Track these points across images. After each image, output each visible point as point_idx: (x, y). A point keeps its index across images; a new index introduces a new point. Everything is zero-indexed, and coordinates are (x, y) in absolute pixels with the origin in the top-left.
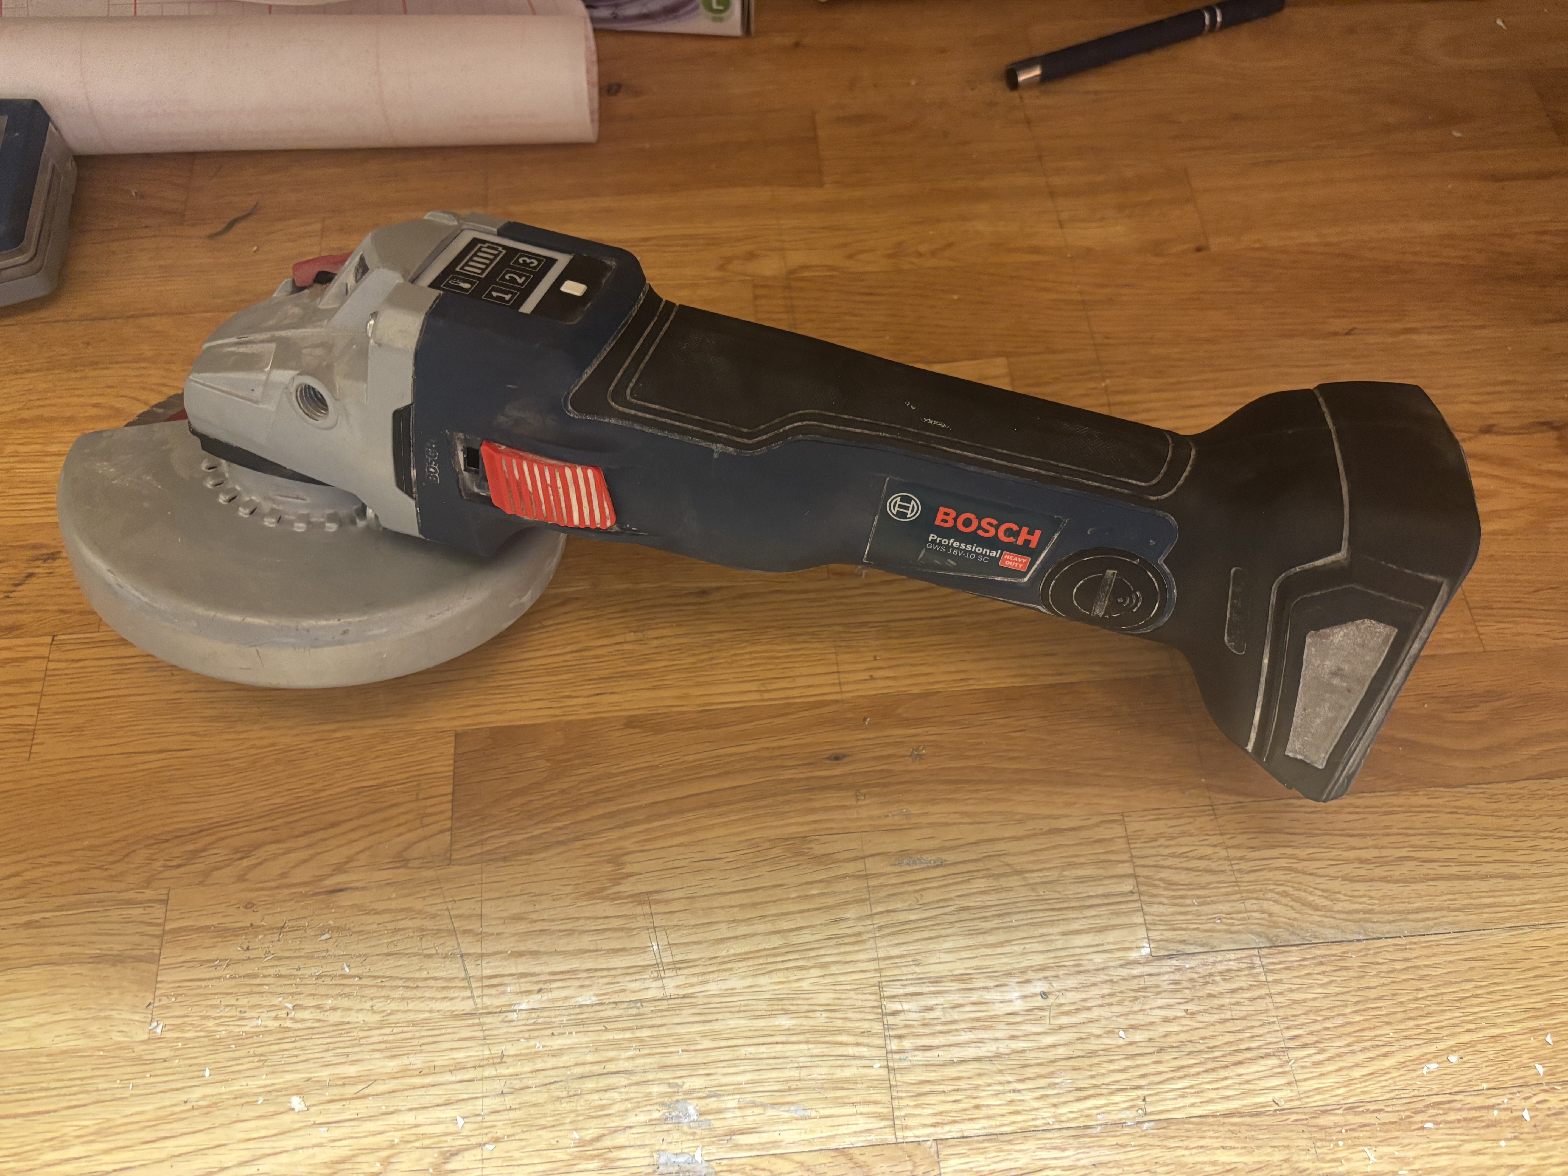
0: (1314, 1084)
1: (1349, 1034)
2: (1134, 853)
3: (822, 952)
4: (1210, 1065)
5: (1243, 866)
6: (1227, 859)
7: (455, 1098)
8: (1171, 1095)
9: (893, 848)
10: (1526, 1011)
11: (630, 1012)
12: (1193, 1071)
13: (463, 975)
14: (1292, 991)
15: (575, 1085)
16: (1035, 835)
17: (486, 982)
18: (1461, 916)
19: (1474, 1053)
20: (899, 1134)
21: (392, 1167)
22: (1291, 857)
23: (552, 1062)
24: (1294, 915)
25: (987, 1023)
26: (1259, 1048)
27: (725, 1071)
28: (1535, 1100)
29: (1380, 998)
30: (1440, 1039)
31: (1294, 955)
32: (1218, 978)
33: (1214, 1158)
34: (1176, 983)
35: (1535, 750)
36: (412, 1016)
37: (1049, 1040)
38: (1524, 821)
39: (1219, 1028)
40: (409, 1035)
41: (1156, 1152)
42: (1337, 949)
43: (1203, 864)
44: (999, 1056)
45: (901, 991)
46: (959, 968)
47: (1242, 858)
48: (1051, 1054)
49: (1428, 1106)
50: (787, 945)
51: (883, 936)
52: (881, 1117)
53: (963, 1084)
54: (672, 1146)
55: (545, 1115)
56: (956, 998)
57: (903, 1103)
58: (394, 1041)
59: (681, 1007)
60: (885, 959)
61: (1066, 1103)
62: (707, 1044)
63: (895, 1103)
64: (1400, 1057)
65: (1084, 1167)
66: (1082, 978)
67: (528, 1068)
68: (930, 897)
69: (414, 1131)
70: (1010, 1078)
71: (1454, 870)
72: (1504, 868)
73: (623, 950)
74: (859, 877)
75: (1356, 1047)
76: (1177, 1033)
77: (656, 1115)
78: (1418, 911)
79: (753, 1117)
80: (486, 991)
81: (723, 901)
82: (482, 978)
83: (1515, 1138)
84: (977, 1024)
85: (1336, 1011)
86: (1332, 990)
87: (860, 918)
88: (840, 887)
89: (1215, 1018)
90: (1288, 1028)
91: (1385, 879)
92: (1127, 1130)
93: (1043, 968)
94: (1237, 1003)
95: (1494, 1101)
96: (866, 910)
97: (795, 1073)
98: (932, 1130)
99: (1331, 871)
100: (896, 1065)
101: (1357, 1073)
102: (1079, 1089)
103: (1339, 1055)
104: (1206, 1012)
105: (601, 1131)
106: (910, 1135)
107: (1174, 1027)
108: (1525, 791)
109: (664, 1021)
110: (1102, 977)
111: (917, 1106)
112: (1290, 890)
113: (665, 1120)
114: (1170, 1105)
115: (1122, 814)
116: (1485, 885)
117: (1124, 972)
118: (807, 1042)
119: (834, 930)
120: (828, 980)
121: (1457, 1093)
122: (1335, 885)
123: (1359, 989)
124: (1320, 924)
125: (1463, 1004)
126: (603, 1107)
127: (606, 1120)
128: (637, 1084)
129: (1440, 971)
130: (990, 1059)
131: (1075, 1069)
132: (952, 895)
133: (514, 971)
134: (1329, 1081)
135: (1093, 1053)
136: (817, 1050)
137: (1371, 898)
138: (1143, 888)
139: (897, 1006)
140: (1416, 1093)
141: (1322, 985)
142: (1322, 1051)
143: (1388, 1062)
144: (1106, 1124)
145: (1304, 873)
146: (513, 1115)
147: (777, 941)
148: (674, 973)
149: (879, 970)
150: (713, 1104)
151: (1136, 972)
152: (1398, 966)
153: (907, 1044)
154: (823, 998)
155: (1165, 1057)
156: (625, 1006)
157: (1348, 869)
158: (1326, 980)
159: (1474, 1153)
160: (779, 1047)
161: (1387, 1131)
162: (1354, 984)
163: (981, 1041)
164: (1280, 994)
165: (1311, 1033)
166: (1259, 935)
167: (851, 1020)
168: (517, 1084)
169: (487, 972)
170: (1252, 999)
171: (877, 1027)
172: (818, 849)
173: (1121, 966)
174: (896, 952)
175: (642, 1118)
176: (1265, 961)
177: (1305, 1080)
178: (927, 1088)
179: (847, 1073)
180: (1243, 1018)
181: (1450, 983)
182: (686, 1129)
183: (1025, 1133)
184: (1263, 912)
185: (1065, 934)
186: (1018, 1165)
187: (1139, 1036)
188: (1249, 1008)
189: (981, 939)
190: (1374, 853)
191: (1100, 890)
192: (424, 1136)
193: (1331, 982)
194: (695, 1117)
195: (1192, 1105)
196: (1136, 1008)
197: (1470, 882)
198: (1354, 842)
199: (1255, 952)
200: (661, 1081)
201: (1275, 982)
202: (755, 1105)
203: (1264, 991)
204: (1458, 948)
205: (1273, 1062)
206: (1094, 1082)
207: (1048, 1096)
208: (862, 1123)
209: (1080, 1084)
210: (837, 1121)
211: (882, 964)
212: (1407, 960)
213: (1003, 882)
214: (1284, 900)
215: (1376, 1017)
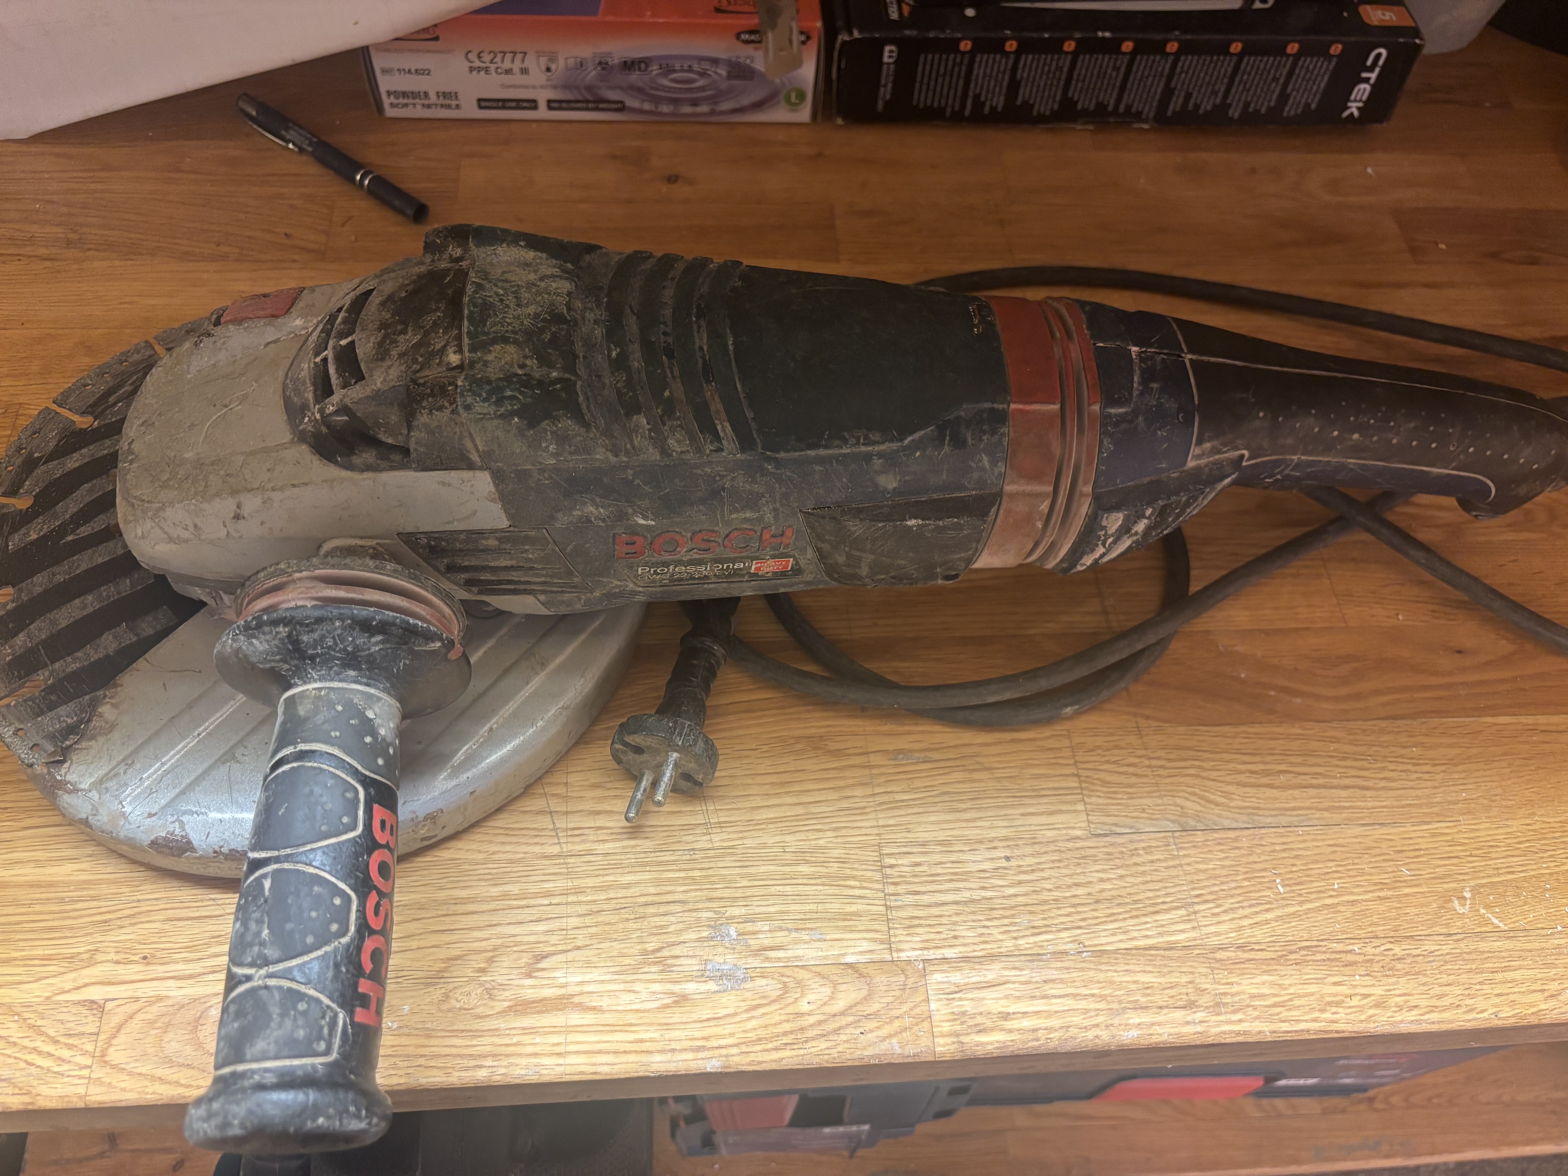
0: (1213, 929)
1: (1240, 895)
2: (1077, 758)
3: (835, 820)
4: (1134, 913)
5: (1161, 772)
6: (1149, 767)
7: (544, 916)
8: (1103, 934)
9: (891, 748)
10: (1376, 884)
11: (684, 857)
12: (1121, 917)
13: (551, 827)
14: (1197, 862)
15: (641, 910)
16: (1000, 743)
17: (570, 833)
18: (1326, 814)
19: (1335, 912)
20: (895, 955)
21: (495, 964)
22: (1199, 767)
23: (622, 893)
24: (1199, 808)
25: (965, 876)
26: (1172, 902)
27: (759, 903)
28: (1382, 948)
29: (1264, 870)
30: (1310, 901)
31: (1200, 837)
32: (1141, 852)
33: (1136, 979)
34: (1109, 854)
35: (1384, 699)
36: (510, 856)
37: (1011, 891)
38: (1375, 748)
39: (1142, 887)
40: (508, 870)
41: (1091, 973)
42: (1231, 834)
43: (1131, 770)
44: (973, 901)
45: (896, 851)
46: (941, 836)
47: (1161, 767)
48: (1012, 902)
49: (1300, 948)
50: (807, 814)
51: (882, 810)
52: (882, 942)
53: (944, 920)
54: (716, 958)
55: (616, 932)
56: (937, 858)
57: (898, 932)
58: (496, 874)
59: (724, 855)
60: (883, 826)
61: (1023, 936)
62: (745, 883)
63: (892, 932)
64: (1279, 913)
65: (1037, 982)
66: (1037, 848)
67: (603, 896)
68: (918, 784)
69: (511, 939)
70: (981, 918)
71: (1321, 781)
72: (1360, 782)
73: (680, 812)
74: (864, 767)
75: (1245, 904)
76: (1110, 890)
77: (705, 934)
78: (1293, 809)
79: (780, 938)
80: (570, 839)
81: (759, 779)
82: (567, 830)
83: (1368, 975)
84: (955, 877)
85: (1231, 878)
86: (1227, 863)
87: (864, 797)
88: (848, 773)
89: (1140, 879)
90: (1193, 889)
91: (1270, 786)
92: (1071, 957)
93: (1007, 839)
94: (1155, 870)
95: (1351, 947)
96: (869, 791)
97: (813, 907)
98: (920, 952)
99: (1229, 778)
100: (893, 904)
101: (1246, 922)
102: (1033, 927)
103: (1232, 909)
104: (1131, 875)
105: (661, 945)
106: (903, 956)
107: (1108, 886)
108: (1376, 728)
109: (712, 865)
110: (1052, 847)
111: (908, 935)
112: (1198, 791)
113: (712, 939)
114: (1103, 940)
115: (1068, 730)
116: (1343, 793)
117: (1070, 845)
118: (823, 885)
119: (845, 804)
120: (840, 840)
121: (1322, 940)
122: (1232, 788)
123: (1248, 863)
124: (1219, 816)
125: (1327, 877)
126: (662, 927)
127: (664, 936)
128: (690, 911)
129: (1309, 853)
130: (965, 903)
131: (1031, 912)
132: (935, 783)
133: (593, 825)
134: (1223, 927)
135: (1046, 902)
136: (831, 890)
137: (1258, 798)
138: (1084, 785)
139: (893, 861)
140: (1290, 938)
141: (1220, 859)
142: (1218, 906)
143: (1269, 916)
144: (1054, 953)
145: (1209, 779)
146: (593, 930)
147: (800, 810)
148: (719, 830)
149: (879, 835)
150: (749, 927)
151: (1078, 845)
152: (1278, 848)
153: (900, 889)
154: (835, 853)
155: (1101, 906)
156: (680, 853)
157: (1242, 778)
158: (1223, 855)
159: (1335, 984)
160: (801, 888)
161: (1269, 965)
162: (1245, 860)
163: (958, 890)
164: (1188, 864)
165: (1211, 893)
166: (1173, 821)
167: (858, 870)
168: (595, 908)
169: (570, 825)
170: (1167, 868)
171: (877, 876)
172: (832, 746)
173: (1068, 840)
174: (892, 822)
175: (694, 936)
176: (1177, 841)
177: (1205, 926)
178: (916, 922)
179: (854, 908)
180: (1160, 881)
181: (1317, 862)
182: (727, 945)
183: (992, 957)
184: (1177, 806)
185: (1023, 815)
186: (986, 979)
187: (1080, 891)
188: (1164, 874)
189: (958, 816)
190: (1261, 767)
191: (1051, 785)
192: (521, 943)
193: (1226, 858)
194: (734, 937)
195: (1121, 941)
196: (1079, 871)
197: (1334, 791)
198: (1246, 758)
199: (1170, 834)
200: (709, 909)
201: (1185, 856)
202: (781, 929)
203: (1176, 862)
204: (1324, 837)
205: (1182, 912)
206: (1046, 922)
207: (1009, 931)
208: (866, 946)
209: (1036, 924)
210: (845, 943)
211: (882, 831)
212: (1284, 843)
213: (977, 775)
214: (1192, 798)
215: (1260, 883)
